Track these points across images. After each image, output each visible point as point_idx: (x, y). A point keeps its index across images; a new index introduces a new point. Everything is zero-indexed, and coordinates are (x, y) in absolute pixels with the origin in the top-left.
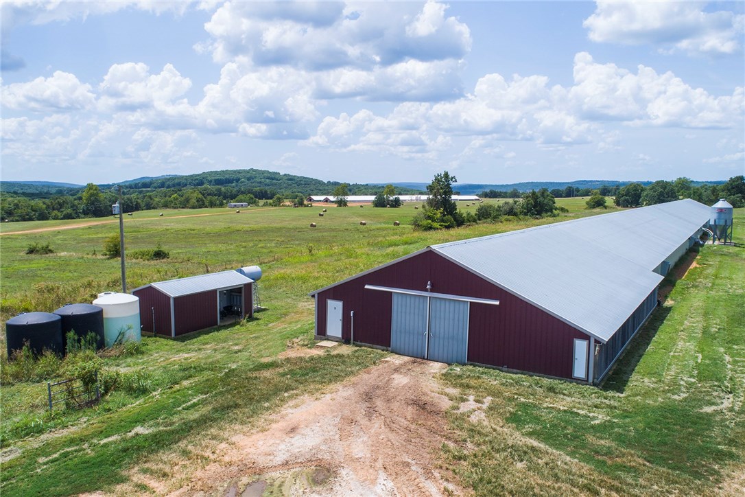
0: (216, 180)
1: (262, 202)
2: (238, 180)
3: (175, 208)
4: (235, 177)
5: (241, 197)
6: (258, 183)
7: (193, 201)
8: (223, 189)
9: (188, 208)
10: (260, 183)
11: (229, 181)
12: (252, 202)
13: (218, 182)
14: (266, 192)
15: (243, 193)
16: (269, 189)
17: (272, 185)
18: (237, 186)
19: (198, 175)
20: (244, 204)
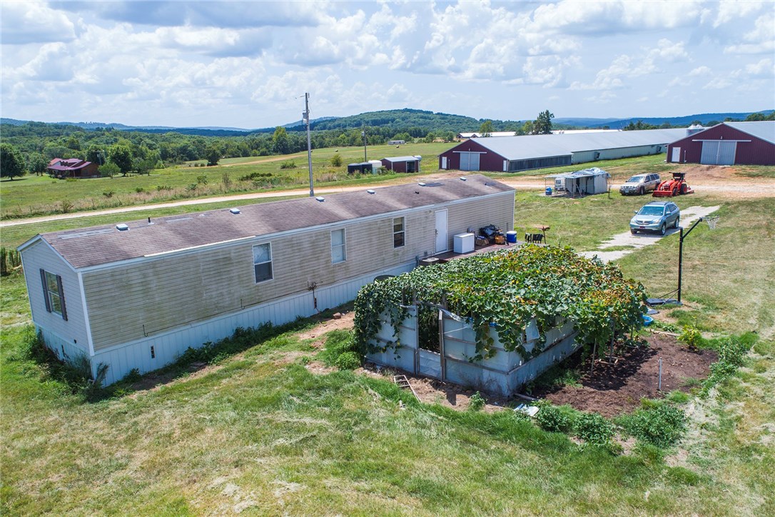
0: (372, 121)
1: (416, 140)
2: (393, 120)
3: (344, 146)
4: (390, 117)
5: (398, 135)
6: (412, 122)
7: (359, 139)
8: (381, 129)
9: (354, 145)
10: (414, 122)
11: (385, 122)
12: (407, 140)
13: (375, 123)
14: (420, 130)
15: (399, 132)
16: (422, 128)
17: (425, 124)
18: (392, 126)
19: (356, 116)
20: (401, 141)
